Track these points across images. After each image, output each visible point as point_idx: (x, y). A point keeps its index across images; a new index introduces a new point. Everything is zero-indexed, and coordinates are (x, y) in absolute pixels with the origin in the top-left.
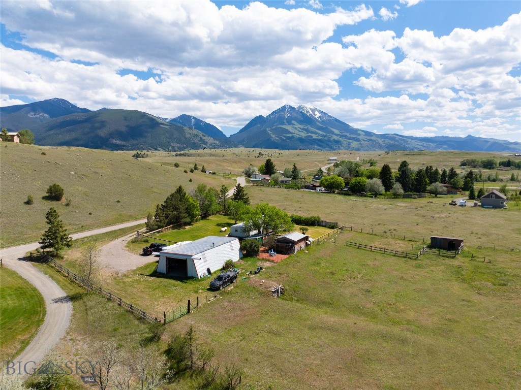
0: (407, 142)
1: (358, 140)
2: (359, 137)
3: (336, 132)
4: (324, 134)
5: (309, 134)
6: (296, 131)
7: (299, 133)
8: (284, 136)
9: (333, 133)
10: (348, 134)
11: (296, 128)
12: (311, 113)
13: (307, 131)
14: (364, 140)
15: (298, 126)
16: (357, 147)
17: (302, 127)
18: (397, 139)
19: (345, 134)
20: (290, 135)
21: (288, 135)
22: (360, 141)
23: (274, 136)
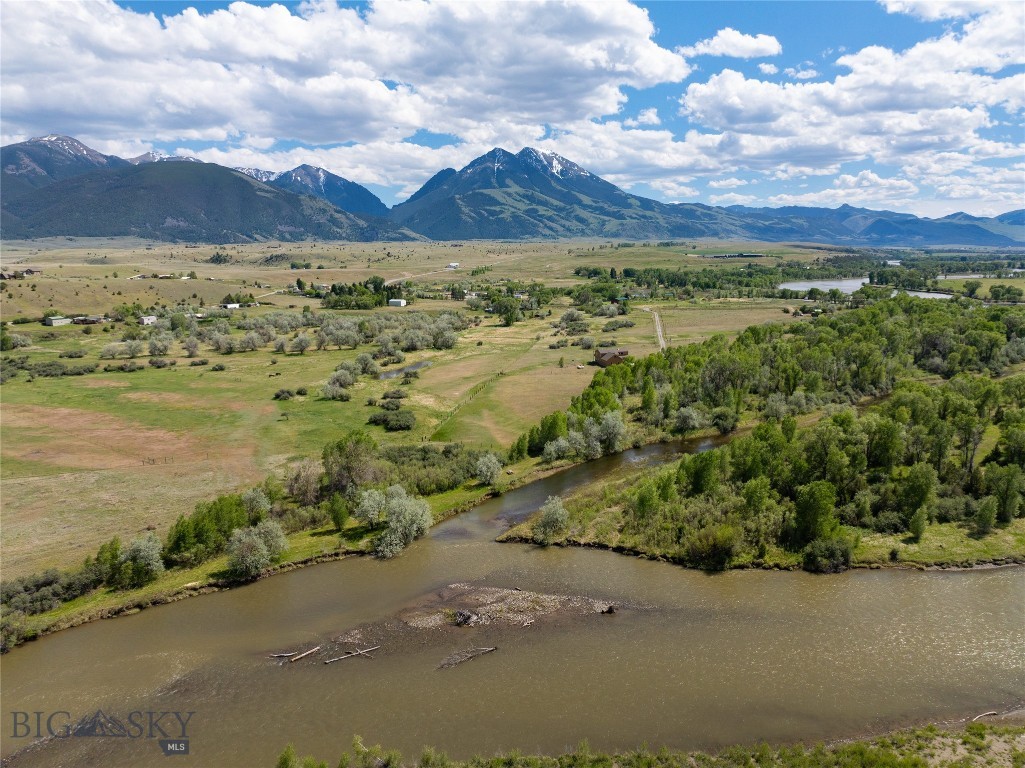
0: (716, 219)
1: (621, 217)
2: (625, 211)
3: (587, 200)
4: (562, 204)
5: (534, 206)
6: (510, 201)
7: (516, 204)
8: (486, 210)
9: (580, 203)
10: (606, 206)
11: (509, 195)
12: (546, 163)
13: (531, 199)
14: (631, 217)
15: (514, 189)
16: (614, 230)
17: (521, 190)
18: (698, 213)
19: (601, 204)
20: (497, 208)
21: (493, 208)
22: (625, 219)
23: (466, 210)
